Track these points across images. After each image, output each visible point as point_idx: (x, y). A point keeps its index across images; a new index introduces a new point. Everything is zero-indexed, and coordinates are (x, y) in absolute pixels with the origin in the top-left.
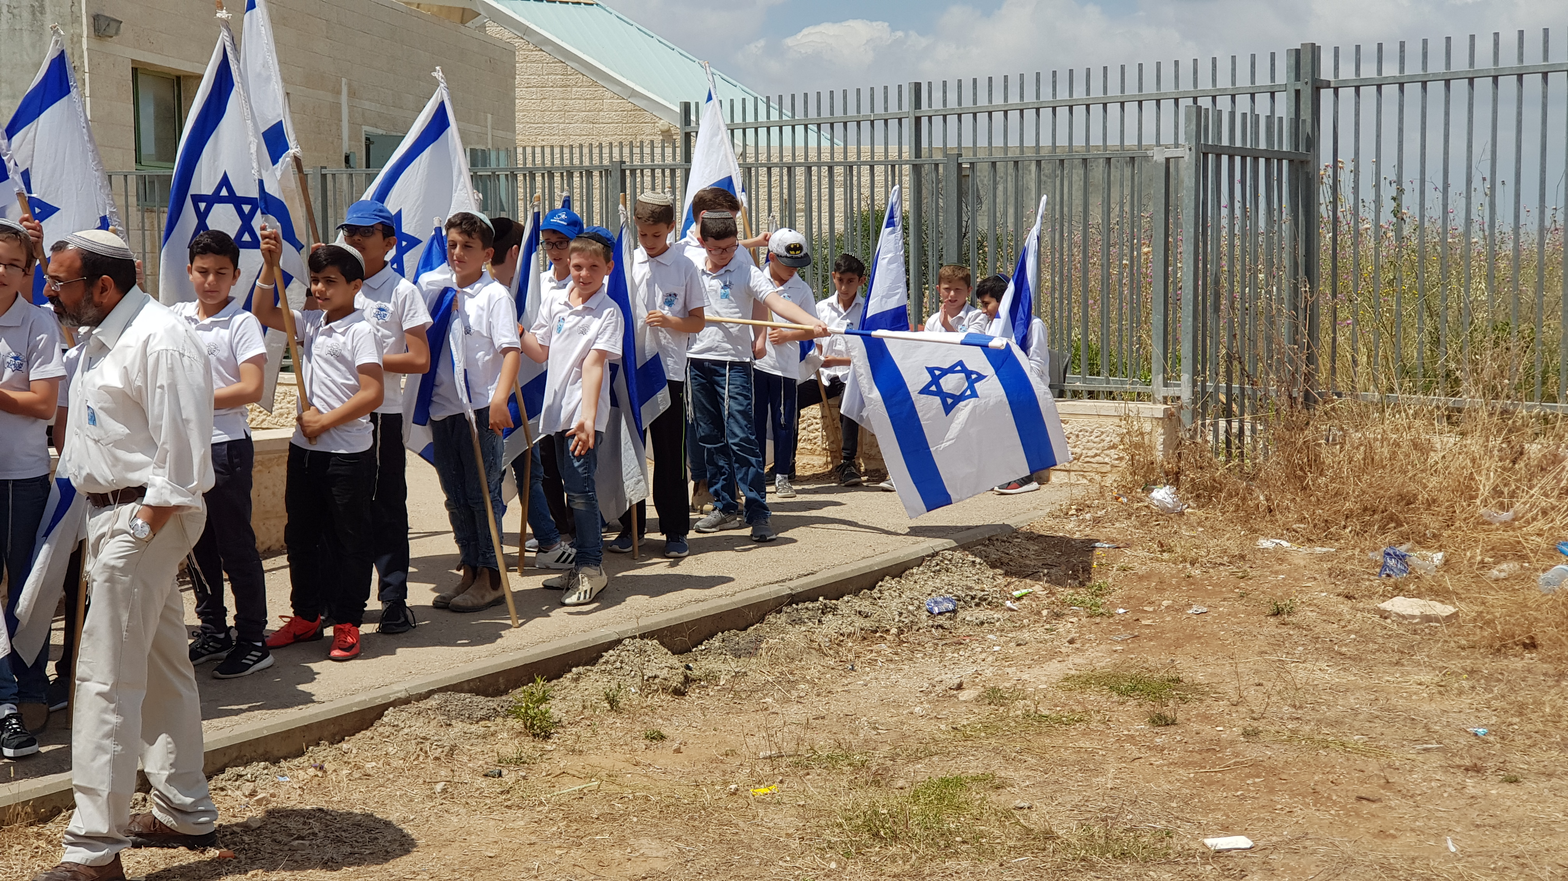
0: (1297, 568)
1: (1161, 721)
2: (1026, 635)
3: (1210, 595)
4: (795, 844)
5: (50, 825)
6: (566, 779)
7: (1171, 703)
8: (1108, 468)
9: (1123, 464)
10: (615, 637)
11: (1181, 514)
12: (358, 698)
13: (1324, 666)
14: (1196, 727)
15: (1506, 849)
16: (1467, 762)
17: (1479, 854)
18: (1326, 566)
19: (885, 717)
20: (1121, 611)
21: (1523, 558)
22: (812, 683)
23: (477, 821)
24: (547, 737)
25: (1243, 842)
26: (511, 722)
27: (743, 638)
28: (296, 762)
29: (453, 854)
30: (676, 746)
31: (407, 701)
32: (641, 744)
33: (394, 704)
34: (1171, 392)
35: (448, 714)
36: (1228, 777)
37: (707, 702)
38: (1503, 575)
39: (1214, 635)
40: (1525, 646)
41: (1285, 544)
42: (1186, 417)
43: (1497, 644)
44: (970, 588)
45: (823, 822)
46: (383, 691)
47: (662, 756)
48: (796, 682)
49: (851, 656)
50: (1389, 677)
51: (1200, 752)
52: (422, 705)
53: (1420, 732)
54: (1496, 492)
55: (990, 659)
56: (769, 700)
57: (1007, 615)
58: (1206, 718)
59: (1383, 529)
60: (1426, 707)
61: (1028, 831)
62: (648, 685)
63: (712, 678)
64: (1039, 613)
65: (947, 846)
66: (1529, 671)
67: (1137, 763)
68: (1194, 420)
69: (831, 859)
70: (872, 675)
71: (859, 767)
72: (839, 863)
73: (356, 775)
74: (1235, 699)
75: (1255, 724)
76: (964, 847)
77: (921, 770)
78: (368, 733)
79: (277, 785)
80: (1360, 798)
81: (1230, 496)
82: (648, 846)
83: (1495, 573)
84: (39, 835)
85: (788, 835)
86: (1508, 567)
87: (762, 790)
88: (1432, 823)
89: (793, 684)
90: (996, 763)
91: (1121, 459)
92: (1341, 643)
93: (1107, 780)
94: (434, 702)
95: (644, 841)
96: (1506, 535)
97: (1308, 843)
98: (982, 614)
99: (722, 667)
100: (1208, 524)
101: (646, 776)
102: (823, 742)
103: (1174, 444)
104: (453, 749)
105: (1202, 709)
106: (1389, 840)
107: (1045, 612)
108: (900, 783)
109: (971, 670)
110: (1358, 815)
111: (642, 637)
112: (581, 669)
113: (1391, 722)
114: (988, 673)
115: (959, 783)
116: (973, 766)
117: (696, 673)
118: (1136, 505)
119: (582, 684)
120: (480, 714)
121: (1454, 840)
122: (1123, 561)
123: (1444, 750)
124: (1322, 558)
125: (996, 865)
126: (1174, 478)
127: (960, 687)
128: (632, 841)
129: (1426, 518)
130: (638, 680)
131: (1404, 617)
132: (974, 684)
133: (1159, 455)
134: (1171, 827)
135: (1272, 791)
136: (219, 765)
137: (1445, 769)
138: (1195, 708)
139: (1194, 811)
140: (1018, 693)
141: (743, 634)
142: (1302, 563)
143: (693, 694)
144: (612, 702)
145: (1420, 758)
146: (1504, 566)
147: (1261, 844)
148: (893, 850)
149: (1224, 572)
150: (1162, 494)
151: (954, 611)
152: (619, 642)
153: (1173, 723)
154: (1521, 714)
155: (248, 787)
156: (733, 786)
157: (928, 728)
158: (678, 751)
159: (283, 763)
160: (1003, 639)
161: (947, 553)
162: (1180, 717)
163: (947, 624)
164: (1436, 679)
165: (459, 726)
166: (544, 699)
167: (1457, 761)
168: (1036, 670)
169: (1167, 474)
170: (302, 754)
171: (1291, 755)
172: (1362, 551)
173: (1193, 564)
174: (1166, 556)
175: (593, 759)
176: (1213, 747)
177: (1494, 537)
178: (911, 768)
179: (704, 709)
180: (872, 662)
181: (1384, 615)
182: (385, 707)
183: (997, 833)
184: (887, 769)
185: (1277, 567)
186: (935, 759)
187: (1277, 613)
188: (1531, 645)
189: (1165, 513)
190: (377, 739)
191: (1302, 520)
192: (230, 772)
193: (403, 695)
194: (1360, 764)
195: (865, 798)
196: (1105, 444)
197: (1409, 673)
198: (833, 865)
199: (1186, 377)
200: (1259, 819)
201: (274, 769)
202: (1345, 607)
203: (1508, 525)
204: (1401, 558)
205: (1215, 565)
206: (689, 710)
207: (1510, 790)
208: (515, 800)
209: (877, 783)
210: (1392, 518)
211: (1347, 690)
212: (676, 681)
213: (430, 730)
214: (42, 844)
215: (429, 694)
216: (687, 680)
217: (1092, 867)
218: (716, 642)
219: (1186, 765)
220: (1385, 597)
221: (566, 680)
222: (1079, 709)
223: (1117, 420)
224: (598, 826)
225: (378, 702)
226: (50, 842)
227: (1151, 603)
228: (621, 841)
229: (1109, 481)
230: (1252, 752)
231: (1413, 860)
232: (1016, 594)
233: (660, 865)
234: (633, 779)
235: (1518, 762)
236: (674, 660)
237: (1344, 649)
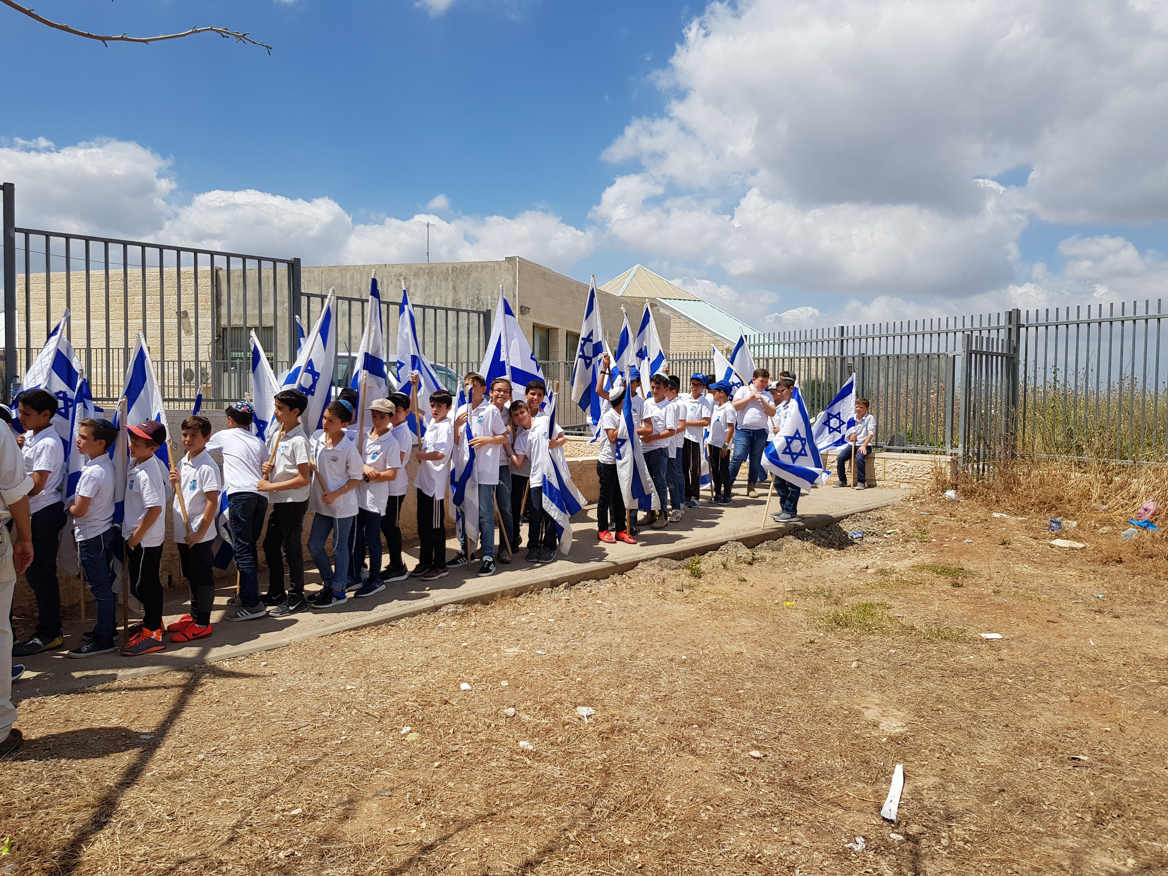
0: (1011, 525)
1: (956, 585)
2: (893, 548)
3: (973, 535)
4: (804, 625)
5: (519, 598)
6: (709, 594)
7: (960, 578)
8: (926, 482)
9: (933, 480)
10: (725, 540)
11: (959, 502)
12: (629, 558)
13: (1027, 566)
14: (972, 588)
15: (1117, 645)
16: (1096, 608)
17: (1105, 647)
18: (1024, 525)
19: (836, 578)
20: (935, 540)
21: (1114, 525)
22: (804, 563)
23: (676, 607)
24: (700, 577)
25: (998, 636)
26: (685, 571)
27: (775, 544)
28: (606, 580)
29: (668, 619)
30: (751, 584)
31: (646, 560)
32: (737, 583)
33: (642, 561)
34: (954, 451)
35: (662, 566)
36: (988, 609)
37: (762, 568)
38: (1104, 532)
39: (976, 552)
40: (1117, 562)
41: (1005, 515)
42: (960, 462)
43: (1105, 560)
44: (869, 529)
45: (816, 617)
46: (638, 556)
47: (746, 588)
48: (798, 562)
49: (819, 553)
50: (1058, 572)
51: (975, 598)
52: (652, 562)
53: (1073, 595)
54: (1100, 497)
55: (879, 557)
56: (787, 569)
57: (885, 540)
58: (976, 585)
59: (1049, 510)
60: (1074, 585)
61: (904, 626)
62: (738, 559)
63: (763, 559)
64: (898, 540)
65: (869, 630)
66: (1120, 572)
67: (947, 601)
68: (964, 463)
69: (820, 632)
70: (829, 561)
71: (828, 597)
72: (824, 633)
73: (628, 587)
74: (988, 578)
75: (998, 588)
76: (876, 631)
77: (854, 600)
78: (632, 571)
79: (599, 589)
80: (1048, 621)
81: (980, 495)
82: (744, 621)
83: (1101, 531)
84: (515, 602)
85: (802, 622)
86: (1106, 529)
87: (788, 603)
88: (1082, 633)
89: (796, 563)
90: (886, 599)
91: (932, 478)
92: (1033, 557)
93: (936, 606)
94: (657, 561)
95: (743, 620)
96: (1105, 515)
97: (1027, 638)
98: (874, 539)
99: (767, 554)
100: (970, 506)
101: (740, 594)
102: (812, 587)
103: (955, 473)
104: (664, 579)
105: (974, 581)
106: (1063, 639)
107: (901, 540)
108: (846, 604)
109: (871, 561)
110: (1048, 628)
111: (737, 541)
112: (712, 552)
113: (1059, 591)
114: (879, 563)
115: (871, 605)
116: (876, 599)
117: (757, 556)
118: (939, 498)
119: (712, 558)
120: (673, 567)
121: (1093, 640)
122: (934, 520)
123: (1085, 603)
124: (1021, 522)
125: (891, 639)
126: (955, 487)
127: (867, 568)
128: (738, 619)
129: (1068, 507)
130: (734, 558)
131: (1061, 547)
132: (873, 567)
133: (948, 477)
134: (965, 628)
135: (1008, 616)
136: (578, 580)
137: (1086, 611)
138: (970, 581)
139: (974, 622)
140: (893, 571)
141: (775, 542)
142: (1013, 524)
143: (756, 565)
144: (724, 566)
145: (1074, 606)
146: (1105, 528)
147: (1006, 637)
148: (846, 630)
149: (979, 526)
150: (950, 493)
151: (862, 538)
152: (727, 542)
153: (962, 586)
154: (1118, 590)
155: (589, 589)
156: (777, 601)
157: (855, 583)
158: (752, 586)
159: (601, 581)
160: (883, 550)
161: (858, 514)
162: (965, 584)
163: (859, 542)
164: (1078, 574)
165: (666, 571)
166: (698, 563)
167: (1091, 608)
168: (899, 563)
169: (952, 485)
170: (608, 578)
171: (1016, 602)
172: (1040, 519)
173: (965, 522)
174: (953, 519)
175: (719, 587)
176: (980, 597)
177: (1100, 516)
178: (851, 599)
179: (761, 571)
180: (829, 556)
181: (1052, 546)
182: (639, 562)
183: (890, 626)
184: (840, 598)
185: (1001, 525)
186: (860, 595)
187: (1004, 543)
188: (1120, 561)
189: (951, 501)
190: (636, 574)
191: (1012, 506)
192: (582, 583)
193: (645, 557)
194: (1047, 607)
195: (832, 609)
196: (925, 472)
197: (1065, 571)
198: (822, 634)
199: (961, 446)
200: (1004, 627)
201: (598, 583)
202: (1034, 543)
203: (1106, 511)
204: (1059, 523)
205: (975, 523)
206: (755, 571)
207: (1116, 621)
208: (690, 600)
209: (836, 604)
210: (1053, 506)
211: (1038, 576)
212: (749, 559)
213: (655, 572)
214: (517, 605)
215: (654, 558)
216: (754, 559)
217: (932, 642)
218: (764, 545)
219: (969, 603)
220: (1052, 539)
221: (706, 556)
222: (919, 579)
223: (930, 463)
224: (723, 612)
225: (636, 560)
226: (519, 604)
227: (947, 538)
228: (733, 619)
229: (926, 488)
230: (998, 600)
231: (1075, 648)
232: (888, 532)
233: (750, 629)
234: (735, 596)
235: (1118, 610)
236: (748, 551)
237: (1035, 560)
